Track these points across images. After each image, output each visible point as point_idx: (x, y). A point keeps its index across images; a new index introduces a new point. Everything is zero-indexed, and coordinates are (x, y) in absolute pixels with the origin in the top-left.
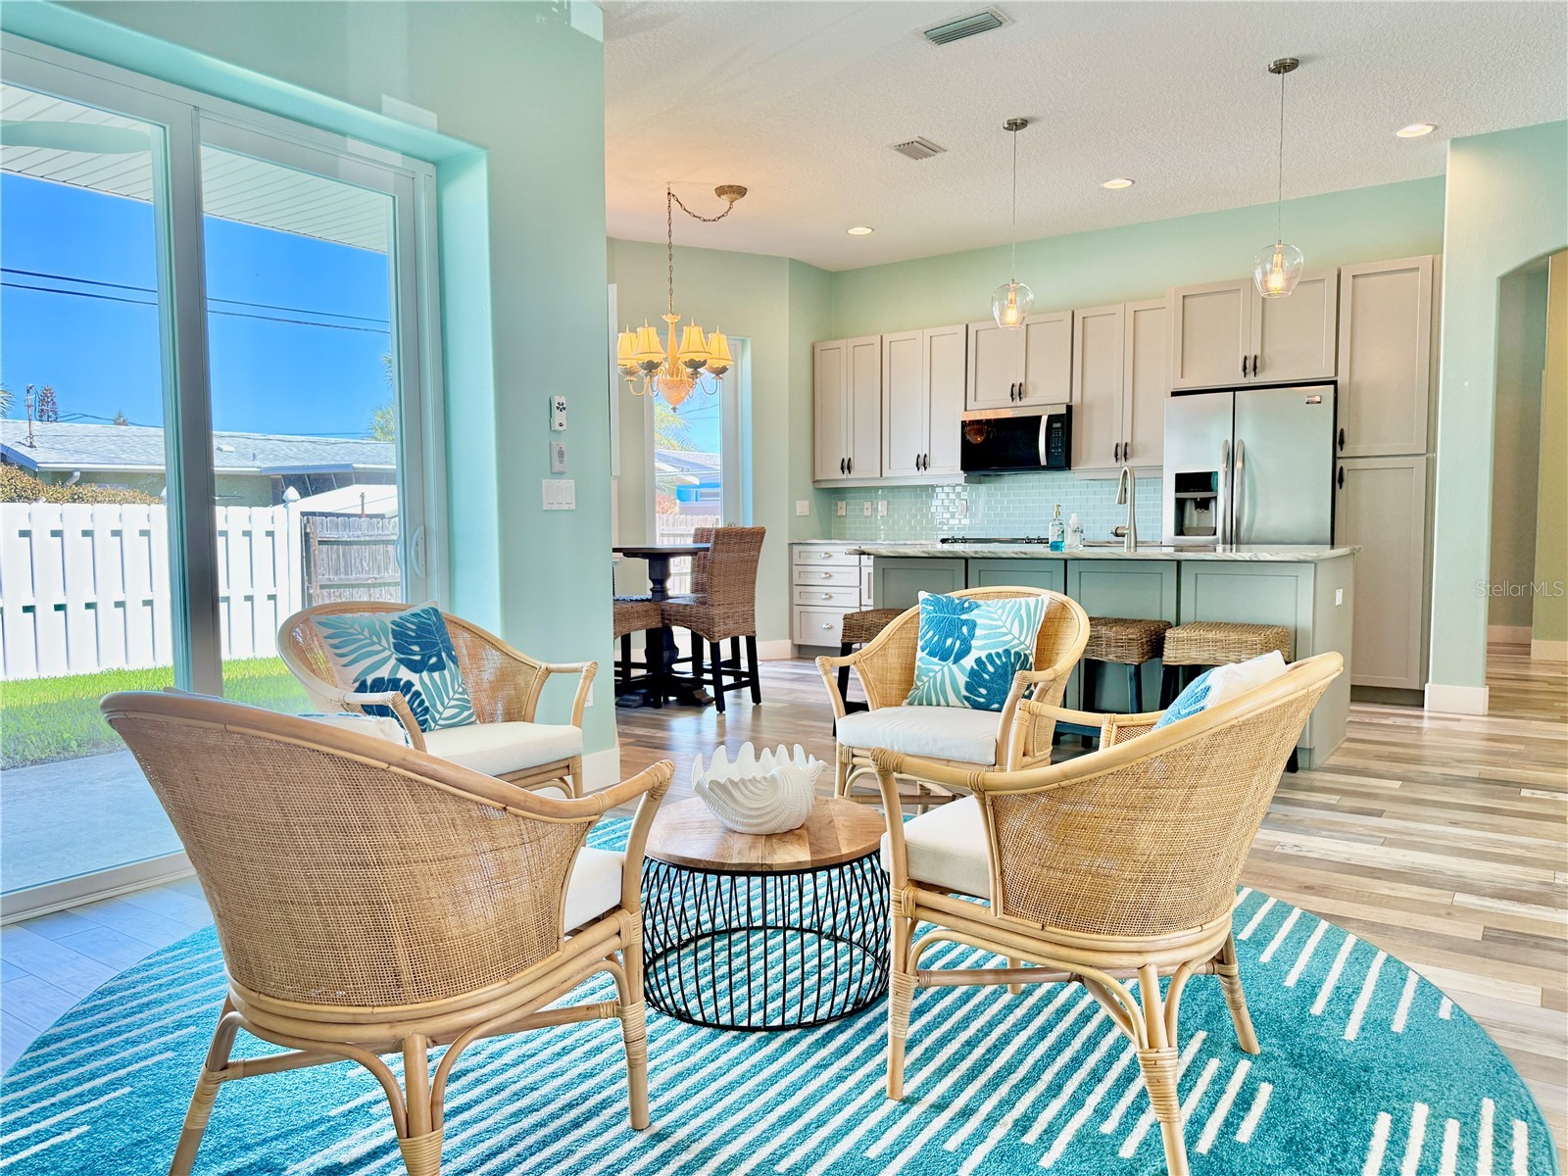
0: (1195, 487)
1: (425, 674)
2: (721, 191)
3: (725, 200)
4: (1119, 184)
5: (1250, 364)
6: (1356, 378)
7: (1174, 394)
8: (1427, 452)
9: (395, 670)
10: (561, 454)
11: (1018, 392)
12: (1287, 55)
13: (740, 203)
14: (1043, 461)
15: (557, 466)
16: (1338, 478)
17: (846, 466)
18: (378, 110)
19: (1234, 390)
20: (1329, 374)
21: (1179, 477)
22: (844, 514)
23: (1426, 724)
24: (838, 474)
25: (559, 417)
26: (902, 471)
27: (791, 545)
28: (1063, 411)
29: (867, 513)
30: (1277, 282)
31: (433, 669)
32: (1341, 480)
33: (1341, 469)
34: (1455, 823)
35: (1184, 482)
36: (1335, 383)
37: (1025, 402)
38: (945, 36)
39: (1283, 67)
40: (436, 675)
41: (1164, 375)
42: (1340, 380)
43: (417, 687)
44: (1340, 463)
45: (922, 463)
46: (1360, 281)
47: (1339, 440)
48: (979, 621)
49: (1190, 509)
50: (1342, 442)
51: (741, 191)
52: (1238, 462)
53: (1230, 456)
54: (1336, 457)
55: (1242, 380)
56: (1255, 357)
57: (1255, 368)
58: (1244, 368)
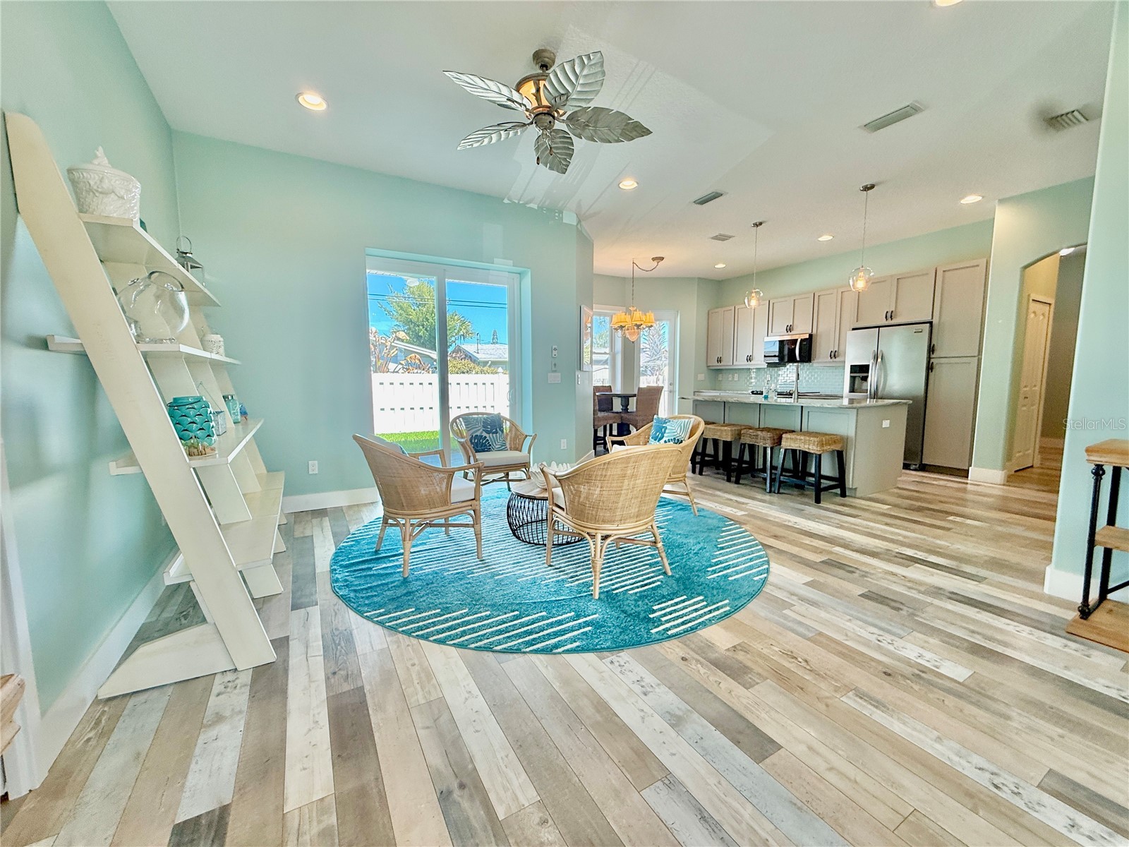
0: (860, 371)
1: (491, 435)
2: (654, 259)
3: (655, 263)
4: (826, 238)
5: (889, 315)
6: (943, 320)
7: (853, 329)
8: (979, 354)
9: (482, 433)
10: (555, 365)
11: (790, 329)
12: (868, 183)
13: (661, 263)
14: (798, 359)
15: (554, 369)
16: (930, 368)
17: (719, 360)
18: (493, 263)
19: (879, 327)
20: (929, 319)
21: (852, 367)
22: (721, 379)
23: (969, 487)
24: (716, 364)
25: (555, 352)
26: (741, 362)
28: (807, 336)
29: (730, 379)
30: (861, 284)
31: (493, 433)
32: (932, 369)
33: (933, 363)
34: (887, 524)
35: (854, 369)
36: (931, 323)
37: (792, 333)
38: (703, 201)
39: (867, 188)
40: (494, 435)
41: (849, 322)
42: (935, 321)
43: (488, 438)
44: (932, 360)
45: (749, 359)
46: (946, 273)
47: (931, 349)
48: (668, 427)
49: (857, 381)
50: (933, 351)
51: (662, 259)
52: (879, 360)
53: (876, 358)
54: (929, 358)
55: (884, 322)
56: (892, 312)
57: (891, 316)
58: (886, 317)
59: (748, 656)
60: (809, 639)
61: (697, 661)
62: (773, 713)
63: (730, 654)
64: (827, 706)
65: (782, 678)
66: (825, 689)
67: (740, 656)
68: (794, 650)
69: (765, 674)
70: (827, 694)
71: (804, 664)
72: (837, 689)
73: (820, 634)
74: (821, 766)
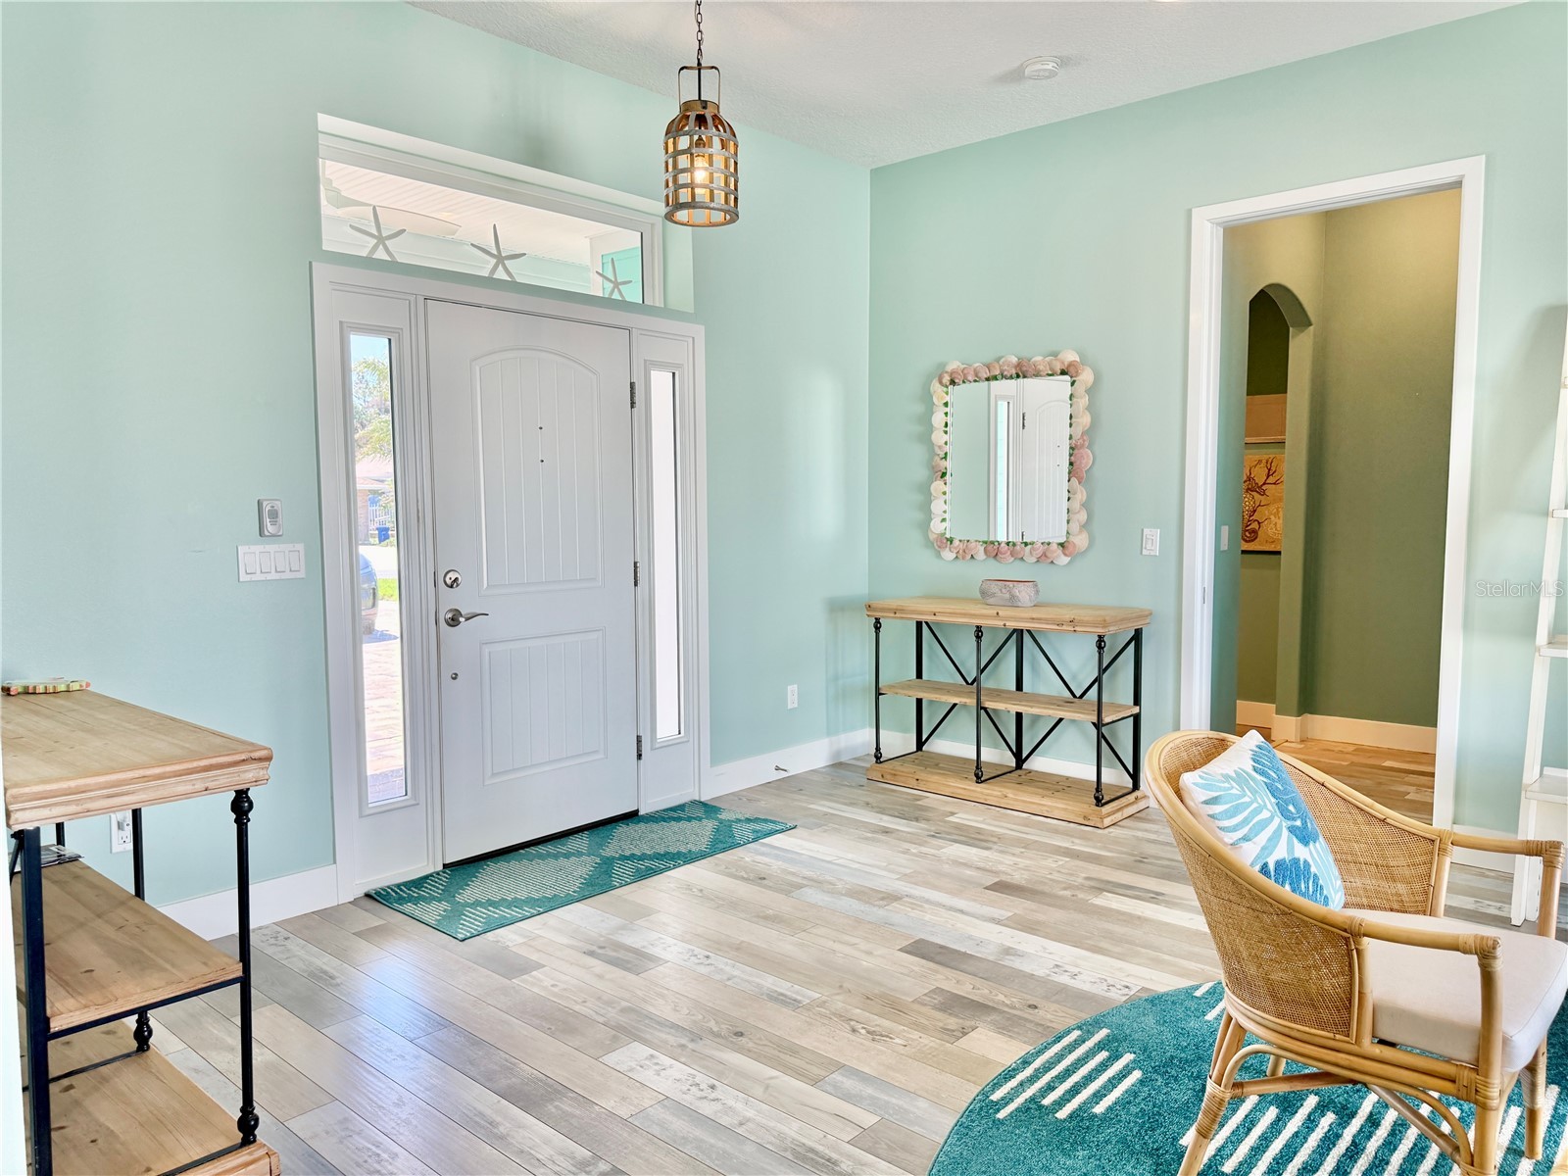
59: (941, 1024)
60: (840, 1067)
61: (1014, 1008)
62: (906, 971)
63: (968, 1023)
64: (841, 987)
65: (893, 1006)
66: (839, 1003)
67: (952, 1022)
68: (868, 1043)
69: (916, 1006)
70: (837, 997)
71: (859, 1026)
72: (823, 1004)
73: (815, 1082)
74: (863, 946)
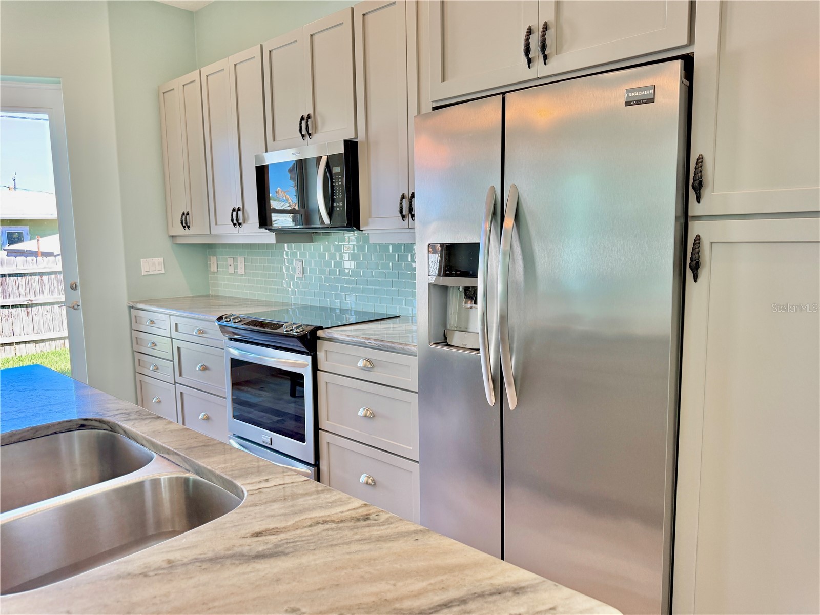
0: (456, 267)
5: (535, 42)
6: (732, 43)
11: (305, 127)
14: (326, 218)
16: (690, 260)
17: (184, 221)
19: (504, 93)
20: (678, 40)
22: (216, 271)
24: (184, 231)
26: (224, 228)
27: (130, 308)
29: (231, 270)
32: (696, 267)
33: (698, 239)
35: (445, 258)
36: (688, 62)
37: (315, 139)
42: (702, 52)
44: (696, 229)
45: (236, 218)
47: (692, 181)
50: (699, 186)
52: (509, 222)
53: (498, 214)
54: (684, 219)
55: (520, 71)
56: (546, 27)
57: (543, 47)
58: (527, 51)
